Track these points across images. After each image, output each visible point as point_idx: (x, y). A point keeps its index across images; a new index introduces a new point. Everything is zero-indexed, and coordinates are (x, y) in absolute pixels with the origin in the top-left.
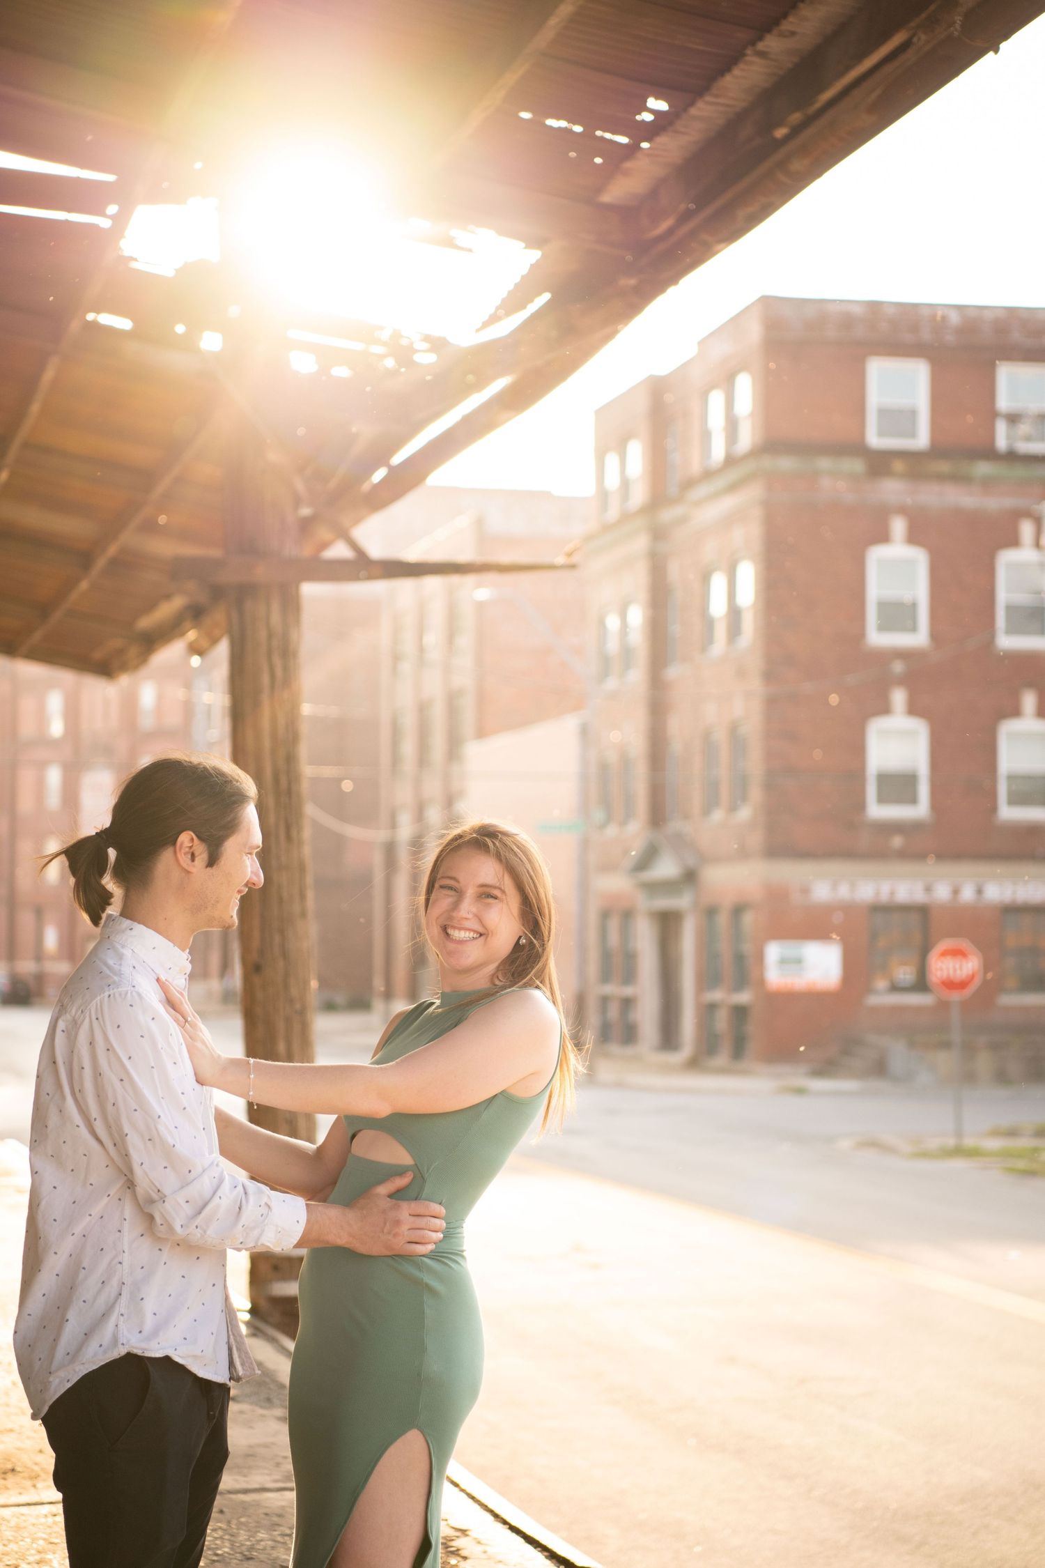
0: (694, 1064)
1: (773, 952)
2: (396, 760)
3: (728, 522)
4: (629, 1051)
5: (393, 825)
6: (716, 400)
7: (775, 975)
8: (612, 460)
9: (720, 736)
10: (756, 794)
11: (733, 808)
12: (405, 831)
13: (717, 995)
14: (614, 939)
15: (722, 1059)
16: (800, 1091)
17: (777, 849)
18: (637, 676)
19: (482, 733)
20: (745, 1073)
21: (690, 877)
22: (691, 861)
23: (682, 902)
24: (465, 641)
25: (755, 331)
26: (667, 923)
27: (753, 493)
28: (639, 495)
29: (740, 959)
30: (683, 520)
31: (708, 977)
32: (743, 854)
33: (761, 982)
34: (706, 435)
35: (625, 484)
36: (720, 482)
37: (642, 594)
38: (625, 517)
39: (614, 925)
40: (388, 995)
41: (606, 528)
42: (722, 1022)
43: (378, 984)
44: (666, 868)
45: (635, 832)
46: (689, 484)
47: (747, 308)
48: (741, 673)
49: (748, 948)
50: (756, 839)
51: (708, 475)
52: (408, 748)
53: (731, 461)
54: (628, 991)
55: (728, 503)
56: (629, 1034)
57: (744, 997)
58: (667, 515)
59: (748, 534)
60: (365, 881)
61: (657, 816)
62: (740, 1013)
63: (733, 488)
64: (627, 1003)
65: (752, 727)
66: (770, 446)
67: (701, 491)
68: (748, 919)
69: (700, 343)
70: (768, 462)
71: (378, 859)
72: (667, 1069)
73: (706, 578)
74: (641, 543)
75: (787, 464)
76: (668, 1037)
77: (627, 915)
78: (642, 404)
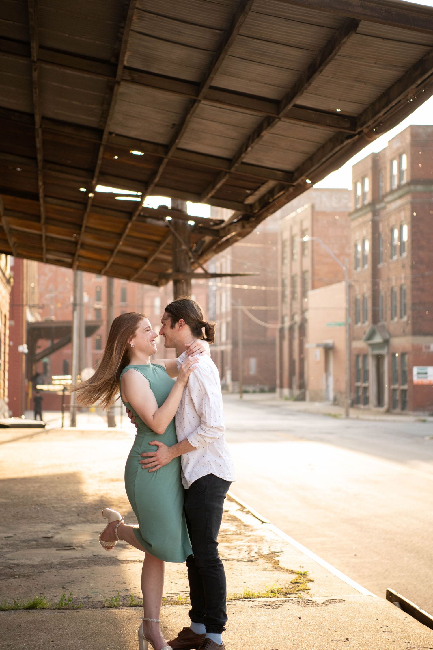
0: (388, 412)
1: (415, 370)
2: (283, 296)
3: (399, 210)
4: (366, 407)
5: (283, 322)
6: (395, 163)
7: (416, 379)
8: (359, 185)
9: (397, 289)
10: (409, 312)
11: (401, 317)
12: (287, 324)
13: (396, 386)
14: (360, 365)
15: (398, 410)
16: (424, 421)
17: (416, 332)
18: (368, 267)
19: (313, 288)
20: (406, 415)
21: (386, 342)
22: (387, 336)
23: (384, 351)
24: (308, 252)
25: (408, 138)
26: (379, 359)
27: (408, 199)
28: (369, 199)
29: (404, 373)
30: (384, 208)
31: (393, 380)
32: (404, 334)
33: (412, 381)
34: (392, 176)
35: (364, 194)
36: (396, 195)
37: (370, 236)
38: (364, 207)
39: (361, 359)
40: (281, 387)
41: (357, 210)
42: (398, 396)
43: (278, 382)
44: (378, 339)
45: (367, 326)
46: (386, 195)
47: (406, 129)
48: (404, 266)
49: (406, 369)
50: (409, 329)
51: (392, 192)
52: (288, 292)
53: (400, 187)
54: (366, 385)
55: (399, 202)
56: (366, 401)
57: (405, 387)
58: (378, 206)
59: (405, 215)
60: (273, 343)
61: (375, 320)
62: (404, 392)
63: (400, 197)
64: (366, 389)
65: (408, 286)
66: (413, 182)
67: (389, 198)
68: (407, 357)
69: (389, 142)
70: (412, 187)
71: (277, 334)
72: (379, 413)
73: (392, 231)
74: (369, 216)
75: (420, 188)
76: (380, 402)
77: (365, 356)
78: (370, 164)
